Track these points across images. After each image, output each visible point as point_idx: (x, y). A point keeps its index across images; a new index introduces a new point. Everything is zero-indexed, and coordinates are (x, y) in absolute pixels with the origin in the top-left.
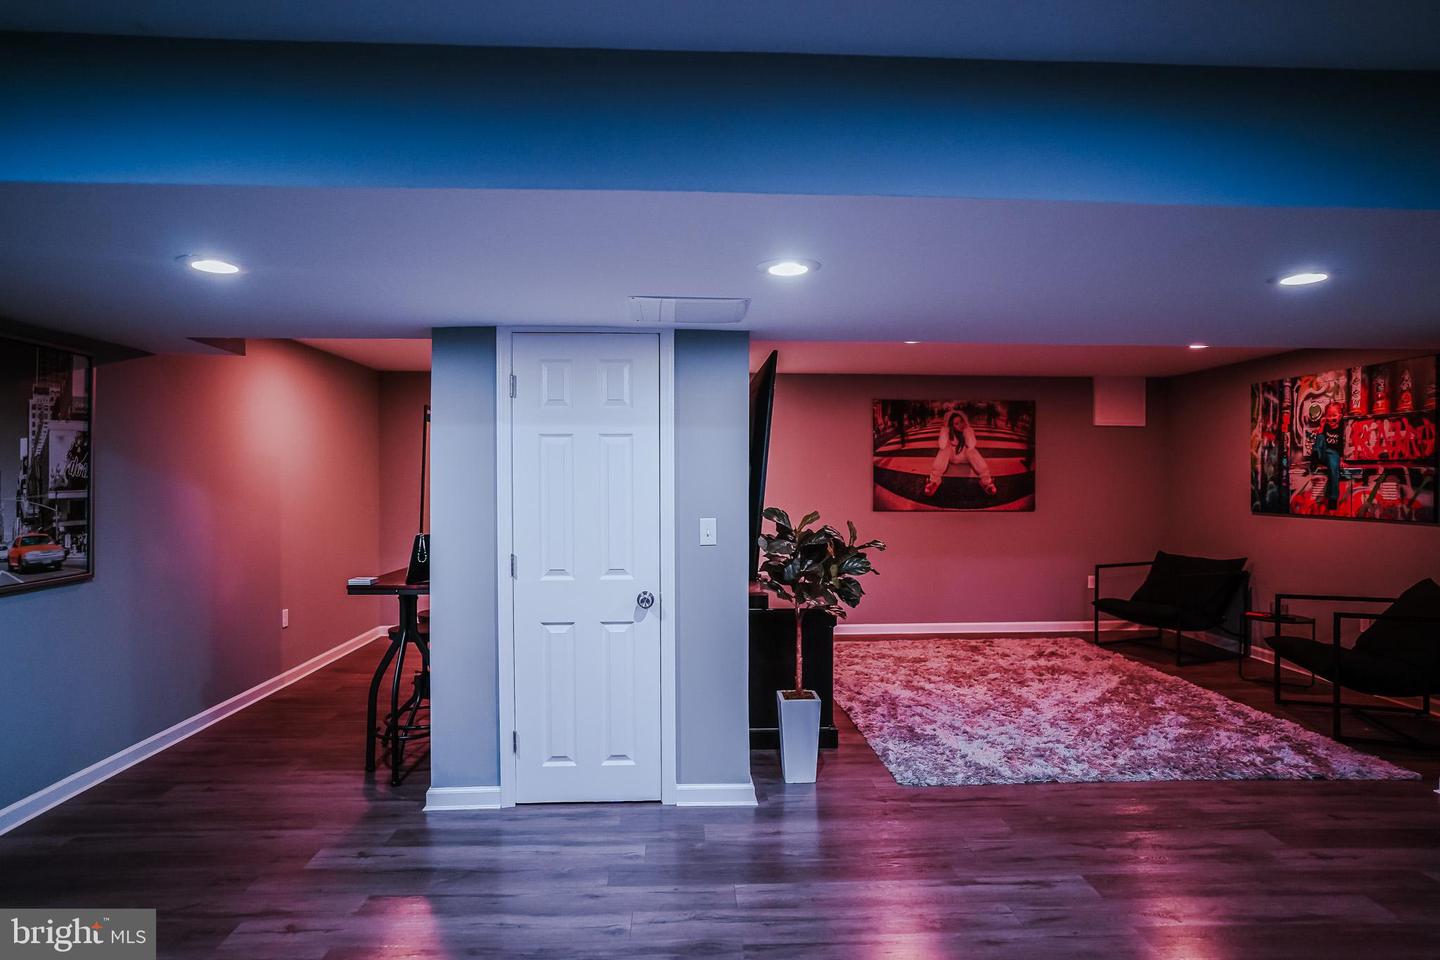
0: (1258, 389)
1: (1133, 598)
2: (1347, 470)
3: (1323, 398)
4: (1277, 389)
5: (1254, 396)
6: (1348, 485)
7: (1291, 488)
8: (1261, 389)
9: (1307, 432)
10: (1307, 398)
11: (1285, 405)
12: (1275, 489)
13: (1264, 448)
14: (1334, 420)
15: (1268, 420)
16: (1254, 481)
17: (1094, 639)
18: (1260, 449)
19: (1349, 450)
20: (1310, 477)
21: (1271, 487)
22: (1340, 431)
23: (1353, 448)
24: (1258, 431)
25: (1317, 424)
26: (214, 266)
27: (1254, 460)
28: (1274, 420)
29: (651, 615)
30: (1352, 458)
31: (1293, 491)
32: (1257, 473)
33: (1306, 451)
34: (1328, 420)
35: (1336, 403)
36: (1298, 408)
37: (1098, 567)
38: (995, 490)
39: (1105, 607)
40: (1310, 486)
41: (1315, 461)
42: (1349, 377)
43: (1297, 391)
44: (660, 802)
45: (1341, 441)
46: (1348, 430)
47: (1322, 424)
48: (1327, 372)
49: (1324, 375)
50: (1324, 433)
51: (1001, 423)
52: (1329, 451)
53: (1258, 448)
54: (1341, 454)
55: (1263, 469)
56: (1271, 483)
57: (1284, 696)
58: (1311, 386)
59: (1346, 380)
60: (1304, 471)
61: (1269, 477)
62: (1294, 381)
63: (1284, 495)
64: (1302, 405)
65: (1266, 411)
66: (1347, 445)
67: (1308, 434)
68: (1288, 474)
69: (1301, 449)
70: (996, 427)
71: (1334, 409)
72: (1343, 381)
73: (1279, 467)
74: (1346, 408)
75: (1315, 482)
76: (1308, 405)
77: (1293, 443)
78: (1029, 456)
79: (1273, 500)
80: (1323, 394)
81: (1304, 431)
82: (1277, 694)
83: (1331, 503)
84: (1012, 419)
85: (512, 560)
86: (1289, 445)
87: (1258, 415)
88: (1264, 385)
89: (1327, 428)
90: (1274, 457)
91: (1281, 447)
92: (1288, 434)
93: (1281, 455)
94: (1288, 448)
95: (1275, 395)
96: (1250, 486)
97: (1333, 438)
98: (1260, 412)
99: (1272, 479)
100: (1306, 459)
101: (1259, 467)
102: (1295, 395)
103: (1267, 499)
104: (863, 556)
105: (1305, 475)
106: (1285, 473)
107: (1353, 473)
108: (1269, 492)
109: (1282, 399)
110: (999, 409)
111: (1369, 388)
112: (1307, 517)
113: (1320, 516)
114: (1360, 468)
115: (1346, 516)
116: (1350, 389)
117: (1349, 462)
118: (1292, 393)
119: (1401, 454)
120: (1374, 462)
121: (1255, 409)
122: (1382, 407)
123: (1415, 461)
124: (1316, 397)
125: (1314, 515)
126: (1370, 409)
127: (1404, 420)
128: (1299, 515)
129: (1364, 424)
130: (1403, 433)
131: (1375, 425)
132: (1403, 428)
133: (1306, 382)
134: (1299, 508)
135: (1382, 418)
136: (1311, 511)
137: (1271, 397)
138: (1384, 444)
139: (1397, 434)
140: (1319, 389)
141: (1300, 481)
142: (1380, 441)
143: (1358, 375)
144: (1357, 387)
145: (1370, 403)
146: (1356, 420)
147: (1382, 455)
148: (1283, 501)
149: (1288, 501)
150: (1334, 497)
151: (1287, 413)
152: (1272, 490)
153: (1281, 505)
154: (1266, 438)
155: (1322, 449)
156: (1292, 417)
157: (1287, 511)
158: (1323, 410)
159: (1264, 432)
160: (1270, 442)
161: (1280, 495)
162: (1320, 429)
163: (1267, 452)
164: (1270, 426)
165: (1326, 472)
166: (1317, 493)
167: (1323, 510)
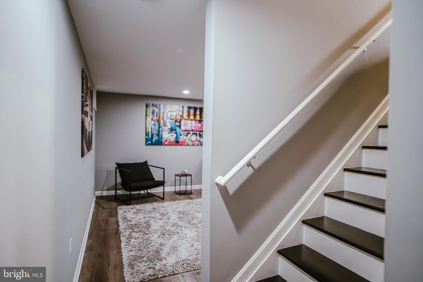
0: (150, 105)
2: (182, 133)
3: (175, 112)
4: (157, 106)
5: (147, 106)
6: (182, 137)
7: (163, 137)
10: (169, 111)
12: (157, 138)
14: (178, 119)
15: (154, 116)
16: (147, 135)
19: (183, 128)
20: (170, 134)
21: (155, 137)
22: (180, 122)
23: (184, 127)
24: (150, 119)
25: (173, 119)
27: (147, 129)
30: (184, 130)
31: (163, 139)
32: (148, 132)
33: (169, 127)
34: (176, 119)
35: (179, 115)
40: (170, 137)
41: (172, 130)
42: (183, 108)
43: (166, 109)
45: (180, 124)
49: (175, 106)
50: (175, 122)
52: (177, 127)
53: (150, 124)
54: (180, 128)
55: (151, 131)
56: (155, 136)
58: (171, 108)
61: (154, 134)
62: (160, 105)
63: (160, 139)
64: (167, 113)
66: (182, 126)
67: (169, 122)
68: (162, 133)
69: (167, 126)
72: (181, 109)
74: (182, 116)
75: (172, 136)
76: (169, 114)
77: (164, 124)
80: (175, 111)
81: (168, 121)
83: (177, 142)
88: (153, 105)
89: (176, 121)
90: (157, 128)
91: (159, 125)
93: (159, 127)
94: (162, 126)
95: (157, 108)
96: (145, 137)
97: (178, 124)
99: (156, 135)
100: (169, 129)
102: (165, 110)
103: (154, 141)
105: (169, 133)
106: (161, 133)
107: (184, 133)
109: (160, 110)
111: (189, 112)
112: (169, 145)
113: (173, 145)
114: (186, 132)
115: (182, 145)
116: (183, 111)
117: (183, 131)
118: (164, 109)
119: (197, 130)
120: (190, 131)
121: (148, 112)
122: (192, 117)
123: (200, 131)
124: (172, 112)
125: (171, 145)
126: (189, 118)
127: (198, 121)
128: (166, 145)
129: (187, 121)
130: (197, 124)
131: (190, 122)
132: (197, 123)
133: (169, 107)
134: (166, 143)
135: (192, 120)
136: (170, 144)
137: (155, 109)
138: (192, 127)
139: (196, 125)
140: (173, 109)
141: (166, 136)
142: (191, 126)
143: (185, 108)
144: (185, 111)
145: (189, 116)
146: (185, 120)
147: (192, 129)
148: (160, 141)
149: (162, 141)
150: (178, 140)
151: (162, 115)
152: (155, 138)
153: (159, 143)
154: (153, 122)
155: (174, 127)
156: (164, 116)
157: (162, 145)
158: (175, 116)
159: (152, 119)
160: (155, 123)
161: (159, 140)
162: (174, 121)
163: (153, 126)
164: (155, 118)
165: (176, 133)
166: (173, 138)
167: (174, 143)
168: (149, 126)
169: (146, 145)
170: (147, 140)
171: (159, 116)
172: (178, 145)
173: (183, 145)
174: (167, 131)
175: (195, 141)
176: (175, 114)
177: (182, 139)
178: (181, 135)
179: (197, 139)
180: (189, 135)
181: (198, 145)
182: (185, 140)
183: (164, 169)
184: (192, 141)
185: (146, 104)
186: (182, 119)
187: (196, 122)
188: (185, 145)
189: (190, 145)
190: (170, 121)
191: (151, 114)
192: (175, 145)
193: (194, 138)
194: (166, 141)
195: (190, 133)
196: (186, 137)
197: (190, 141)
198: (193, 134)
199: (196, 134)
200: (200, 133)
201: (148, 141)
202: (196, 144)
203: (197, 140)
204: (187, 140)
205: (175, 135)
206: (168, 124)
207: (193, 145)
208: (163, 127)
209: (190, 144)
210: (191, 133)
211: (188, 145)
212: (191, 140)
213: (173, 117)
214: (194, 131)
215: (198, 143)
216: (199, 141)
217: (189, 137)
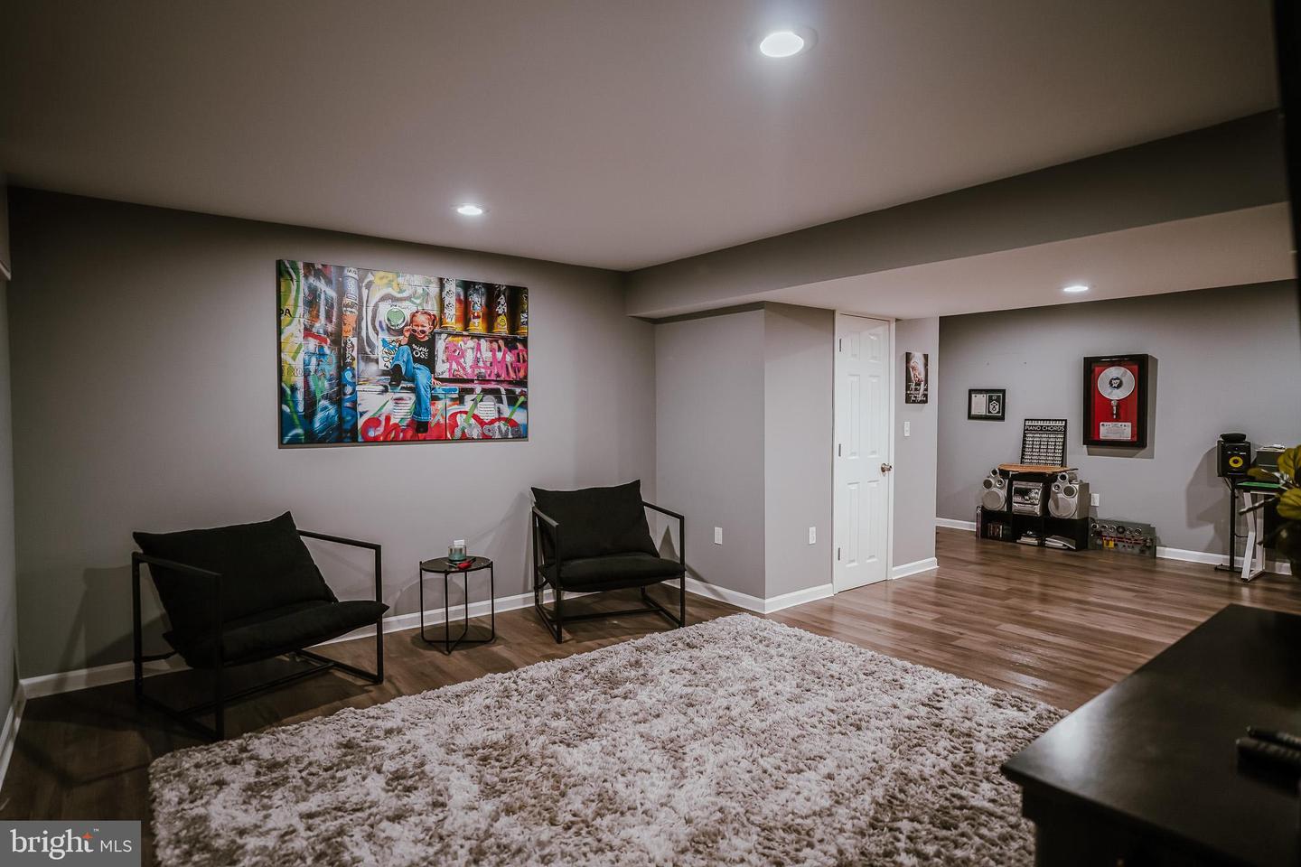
0: (296, 270)
2: (440, 388)
3: (407, 303)
4: (330, 275)
5: (282, 272)
6: (440, 405)
7: (360, 409)
8: (302, 271)
9: (384, 340)
10: (383, 299)
11: (346, 301)
12: (332, 411)
13: (309, 355)
14: (423, 332)
15: (318, 316)
16: (287, 400)
18: (301, 356)
19: (442, 368)
20: (390, 396)
21: (325, 408)
22: (431, 344)
23: (447, 365)
25: (400, 332)
27: (286, 371)
28: (329, 318)
30: (446, 375)
31: (361, 415)
32: (292, 388)
33: (384, 364)
34: (413, 331)
35: (427, 313)
36: (370, 309)
40: (390, 405)
41: (396, 376)
42: (442, 287)
43: (369, 286)
45: (432, 354)
46: (440, 345)
47: (407, 334)
48: (412, 274)
49: (408, 276)
50: (409, 344)
52: (417, 365)
53: (297, 352)
54: (433, 371)
55: (306, 383)
56: (324, 403)
58: (389, 284)
59: (438, 290)
60: (382, 388)
61: (319, 395)
63: (348, 418)
64: (376, 306)
65: (312, 303)
66: (438, 360)
67: (385, 343)
68: (354, 391)
69: (377, 361)
71: (421, 319)
72: (434, 289)
73: (340, 383)
74: (437, 321)
75: (398, 400)
76: (384, 309)
77: (361, 350)
80: (408, 299)
81: (378, 340)
83: (419, 430)
86: (355, 354)
87: (296, 306)
88: (308, 266)
89: (413, 340)
90: (331, 369)
91: (342, 357)
92: (354, 340)
93: (342, 365)
94: (353, 359)
95: (329, 282)
96: (276, 408)
97: (422, 352)
98: (301, 303)
99: (326, 397)
100: (384, 373)
101: (297, 380)
102: (365, 292)
103: (317, 425)
105: (386, 390)
106: (349, 389)
107: (448, 391)
108: (319, 416)
109: (342, 293)
111: (465, 305)
112: (386, 441)
113: (404, 441)
114: (457, 386)
115: (441, 439)
116: (442, 301)
117: (443, 380)
118: (360, 288)
119: (498, 376)
120: (471, 381)
121: (288, 296)
122: (478, 326)
123: (510, 382)
125: (395, 441)
126: (466, 327)
127: (501, 342)
128: (375, 441)
129: (460, 342)
130: (499, 355)
131: (471, 343)
132: (500, 349)
133: (382, 278)
134: (372, 434)
135: (479, 337)
136: (394, 436)
137: (321, 285)
138: (481, 364)
139: (494, 355)
140: (401, 291)
141: (373, 401)
142: (477, 360)
143: (452, 287)
144: (451, 300)
145: (466, 318)
146: (449, 335)
147: (479, 375)
148: (348, 426)
149: (356, 424)
150: (423, 418)
151: (350, 314)
152: (325, 412)
153: (345, 432)
154: (312, 344)
155: (407, 363)
156: (359, 320)
157: (354, 440)
158: (408, 318)
159: (308, 332)
160: (321, 347)
161: (341, 418)
162: (403, 339)
163: (314, 360)
164: (320, 325)
165: (414, 390)
166: (401, 412)
167: (410, 434)
168: (294, 358)
169: (281, 444)
170: (285, 423)
171: (341, 316)
172: (425, 440)
173: (446, 440)
174: (377, 383)
175: (492, 422)
176: (408, 309)
177: (439, 411)
178: (435, 398)
179: (499, 412)
180: (468, 398)
181: (504, 438)
182: (454, 415)
183: (377, 548)
184: (481, 422)
185: (279, 264)
186: (440, 334)
187: (495, 345)
188: (453, 440)
189: (472, 439)
190: (388, 338)
191: (301, 310)
192: (414, 440)
193: (487, 409)
194: (374, 422)
195: (471, 391)
196: (456, 408)
197: (473, 421)
198: (485, 392)
199: (496, 392)
200: (513, 389)
201: (293, 427)
202: (497, 436)
203: (499, 419)
204: (460, 419)
205: (410, 399)
206: (380, 352)
207: (486, 438)
208: (360, 366)
209: (475, 433)
210: (478, 388)
211: (464, 438)
212: (476, 417)
213: (399, 323)
214: (489, 381)
215: (504, 428)
216: (509, 421)
217: (468, 405)
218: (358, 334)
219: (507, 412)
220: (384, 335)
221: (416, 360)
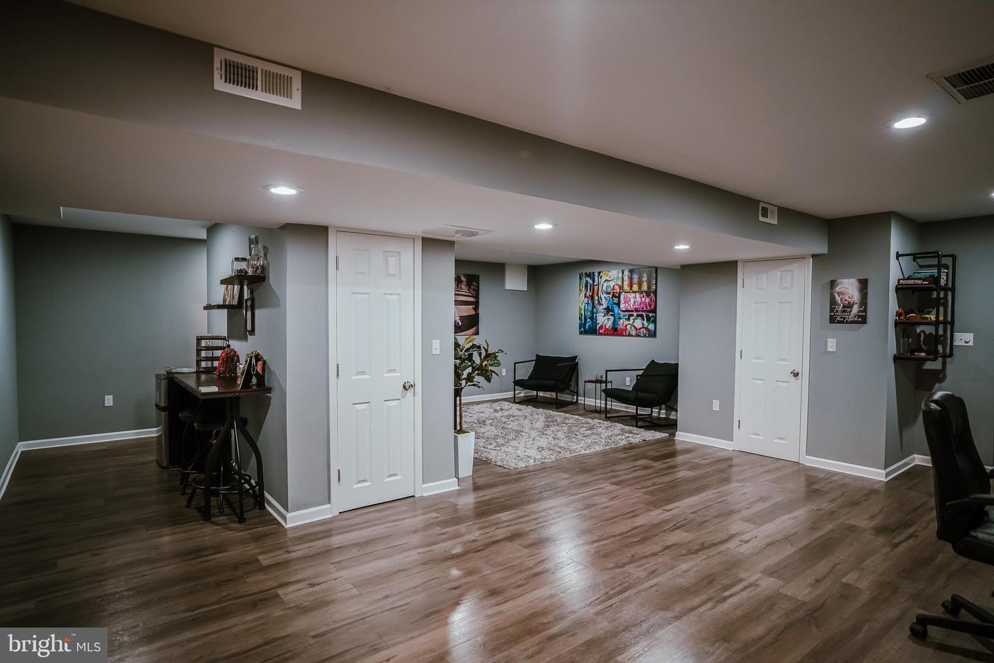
1: (529, 378)
4: (591, 275)
5: (581, 278)
6: (621, 321)
7: (598, 322)
10: (605, 281)
12: (590, 323)
13: (586, 303)
14: (617, 292)
16: (580, 319)
17: (514, 400)
18: (584, 304)
19: (622, 306)
20: (606, 317)
21: (588, 322)
22: (619, 297)
24: (583, 295)
25: (610, 293)
26: (283, 191)
27: (580, 309)
29: (410, 393)
30: (624, 309)
32: (582, 315)
33: (605, 306)
34: (614, 292)
35: (618, 285)
36: (601, 286)
37: (515, 363)
38: (460, 324)
39: (518, 383)
41: (608, 310)
42: (623, 274)
43: (600, 277)
44: (413, 496)
45: (619, 301)
46: (622, 297)
48: (613, 270)
49: (612, 272)
50: (612, 298)
51: (463, 286)
54: (619, 308)
55: (585, 313)
56: (588, 320)
57: (608, 415)
58: (607, 276)
61: (587, 317)
62: (599, 273)
63: (595, 325)
64: (603, 284)
65: (586, 286)
66: (621, 303)
67: (605, 298)
70: (461, 289)
71: (617, 287)
72: (620, 275)
73: (592, 313)
74: (621, 287)
76: (605, 284)
77: (599, 301)
78: (476, 305)
79: (589, 328)
81: (603, 296)
82: (606, 415)
83: (615, 331)
84: (469, 285)
85: (338, 367)
88: (586, 273)
89: (614, 296)
90: (590, 308)
91: (593, 304)
93: (594, 307)
95: (591, 278)
96: (578, 322)
97: (616, 300)
99: (589, 318)
100: (605, 309)
101: (583, 312)
102: (600, 280)
103: (587, 327)
104: (496, 357)
105: (604, 316)
106: (595, 315)
107: (624, 316)
108: (588, 324)
109: (594, 281)
110: (463, 278)
111: (631, 279)
112: (604, 335)
113: (610, 335)
114: (627, 313)
115: (621, 335)
116: (623, 278)
117: (623, 311)
118: (598, 278)
119: (643, 308)
120: (633, 311)
122: (635, 288)
123: (647, 311)
124: (608, 281)
125: (607, 335)
126: (631, 289)
127: (644, 294)
128: (601, 334)
129: (629, 295)
130: (643, 299)
131: (633, 295)
133: (605, 274)
134: (601, 331)
135: (636, 292)
137: (589, 279)
138: (636, 304)
139: (641, 300)
140: (610, 277)
141: (603, 320)
142: (635, 302)
143: (626, 273)
144: (626, 278)
145: (631, 285)
146: (625, 292)
147: (635, 308)
148: (594, 328)
149: (596, 328)
150: (616, 326)
151: (596, 288)
153: (593, 330)
154: (586, 299)
155: (612, 305)
156: (598, 290)
157: (596, 333)
158: (612, 287)
159: (585, 296)
160: (588, 301)
161: (593, 326)
162: (611, 296)
163: (586, 305)
164: (588, 293)
165: (613, 315)
166: (609, 324)
167: (612, 332)
171: (593, 290)
173: (624, 336)
174: (603, 313)
175: (640, 329)
176: (612, 284)
177: (622, 323)
178: (620, 318)
179: (643, 324)
180: (632, 318)
181: (645, 336)
182: (626, 325)
184: (636, 329)
185: (580, 275)
187: (642, 295)
188: (626, 336)
189: (632, 336)
191: (584, 289)
192: (613, 335)
193: (638, 323)
195: (633, 315)
196: (627, 323)
197: (633, 328)
198: (638, 316)
199: (642, 316)
200: (650, 313)
202: (642, 335)
203: (643, 327)
204: (628, 327)
205: (612, 318)
207: (638, 335)
208: (598, 307)
209: (634, 333)
210: (635, 314)
211: (630, 335)
212: (634, 326)
213: (609, 290)
214: (639, 311)
215: (645, 332)
216: (647, 329)
217: (631, 322)
218: (598, 293)
219: (646, 324)
220: (605, 295)
221: (615, 303)
